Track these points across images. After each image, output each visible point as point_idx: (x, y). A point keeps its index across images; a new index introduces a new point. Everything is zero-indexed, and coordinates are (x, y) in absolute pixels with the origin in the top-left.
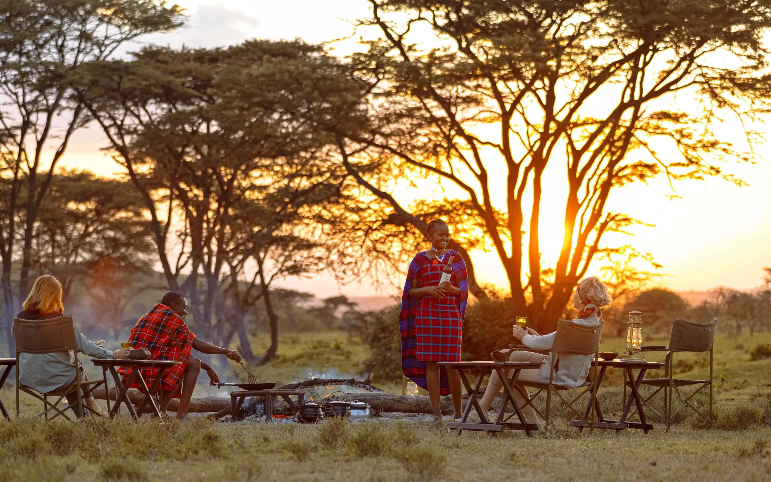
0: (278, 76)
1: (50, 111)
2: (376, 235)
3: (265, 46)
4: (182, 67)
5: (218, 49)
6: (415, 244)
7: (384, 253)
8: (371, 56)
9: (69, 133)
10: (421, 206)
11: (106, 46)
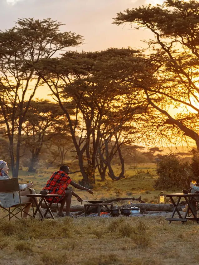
0: (118, 65)
1: (28, 79)
2: (161, 128)
3: (116, 51)
4: (82, 60)
5: (97, 52)
6: (177, 131)
7: (165, 135)
8: (158, 55)
9: (36, 88)
10: (179, 116)
11: (50, 53)
